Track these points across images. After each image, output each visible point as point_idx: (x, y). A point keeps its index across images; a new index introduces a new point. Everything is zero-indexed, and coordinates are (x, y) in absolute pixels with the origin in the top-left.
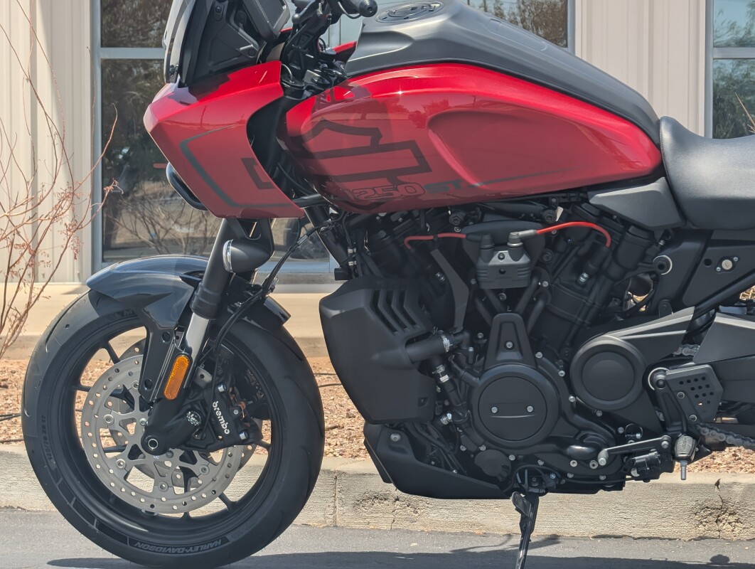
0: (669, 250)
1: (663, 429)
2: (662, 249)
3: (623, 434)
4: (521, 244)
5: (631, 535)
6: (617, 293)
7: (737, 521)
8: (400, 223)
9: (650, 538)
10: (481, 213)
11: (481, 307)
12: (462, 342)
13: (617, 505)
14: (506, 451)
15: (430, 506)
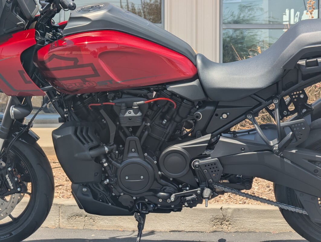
0: (201, 110)
1: (198, 185)
2: (198, 109)
3: (181, 188)
4: (138, 107)
5: (185, 230)
6: (178, 128)
7: (230, 224)
8: (87, 98)
9: (193, 232)
10: (121, 94)
11: (121, 134)
12: (113, 149)
13: (179, 218)
14: (132, 195)
15: (100, 219)
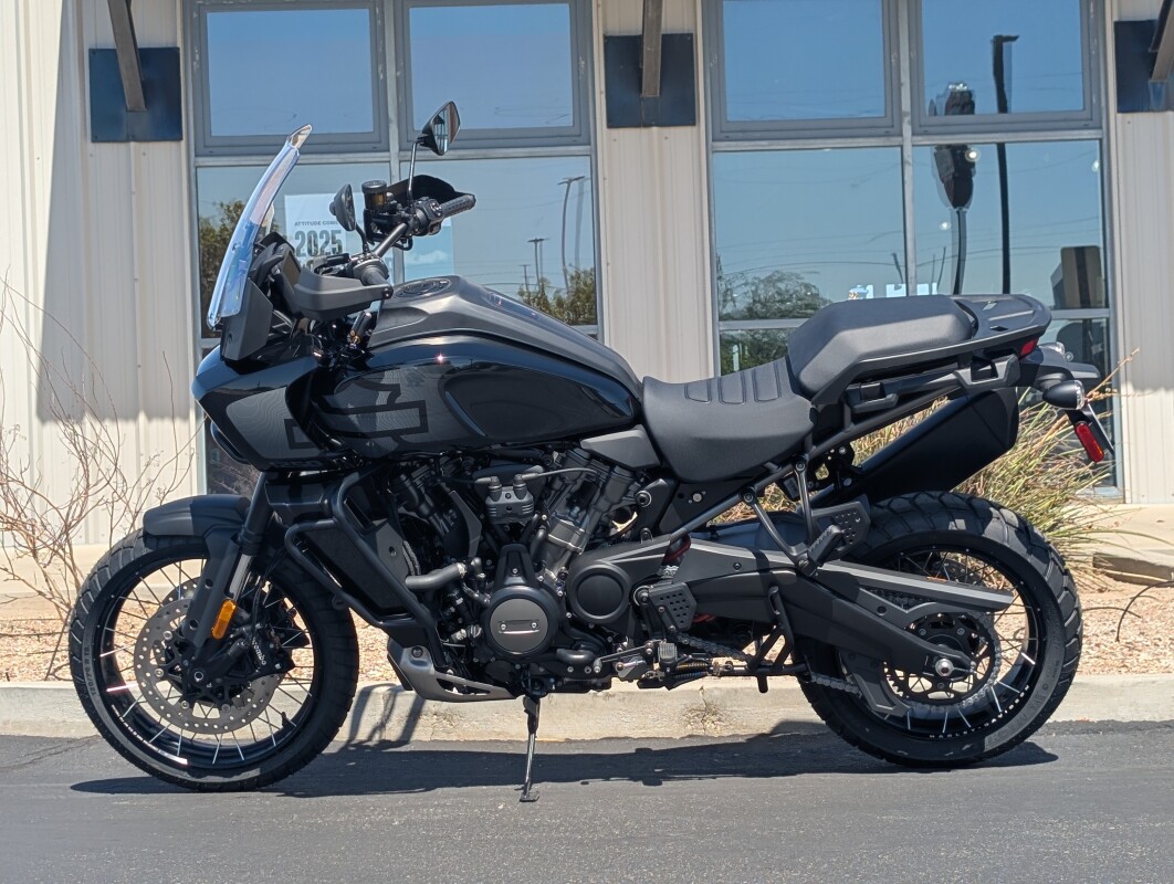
7: (719, 720)
9: (647, 738)
